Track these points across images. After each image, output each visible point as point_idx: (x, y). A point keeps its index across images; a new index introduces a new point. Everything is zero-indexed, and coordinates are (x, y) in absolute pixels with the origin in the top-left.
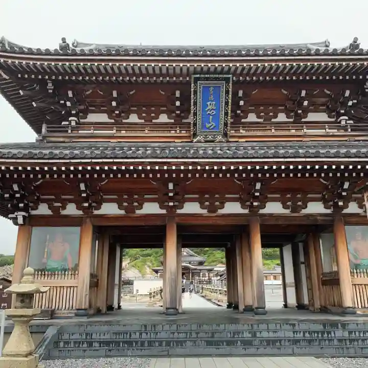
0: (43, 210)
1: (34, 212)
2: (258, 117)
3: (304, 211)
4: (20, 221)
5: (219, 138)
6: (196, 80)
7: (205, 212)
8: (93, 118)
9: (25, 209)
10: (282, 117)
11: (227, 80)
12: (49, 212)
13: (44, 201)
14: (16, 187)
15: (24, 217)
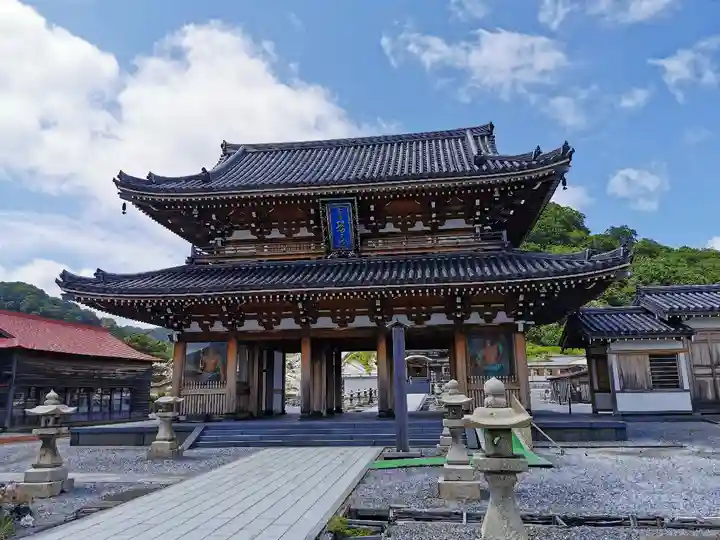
0: (195, 327)
1: (187, 330)
2: (396, 226)
3: (428, 323)
4: (175, 339)
5: (352, 253)
6: (324, 203)
7: (336, 326)
8: (237, 235)
9: (178, 328)
10: (419, 226)
11: (352, 202)
12: (200, 330)
13: (195, 319)
14: (169, 311)
15: (178, 335)
